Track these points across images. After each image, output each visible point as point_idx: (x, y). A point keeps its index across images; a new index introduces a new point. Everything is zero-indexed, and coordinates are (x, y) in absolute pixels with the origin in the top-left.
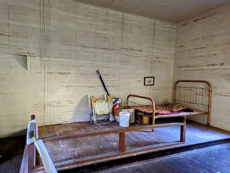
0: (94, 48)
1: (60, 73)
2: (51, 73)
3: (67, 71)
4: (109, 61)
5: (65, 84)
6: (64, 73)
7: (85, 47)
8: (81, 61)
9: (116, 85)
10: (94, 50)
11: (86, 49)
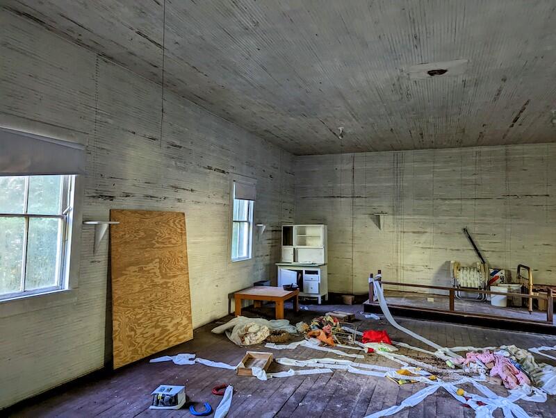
0: (459, 199)
1: (414, 232)
2: (404, 232)
3: (423, 230)
4: (484, 215)
5: (420, 245)
6: (418, 232)
7: (446, 199)
8: (441, 218)
9: (497, 250)
10: (459, 202)
11: (447, 202)
